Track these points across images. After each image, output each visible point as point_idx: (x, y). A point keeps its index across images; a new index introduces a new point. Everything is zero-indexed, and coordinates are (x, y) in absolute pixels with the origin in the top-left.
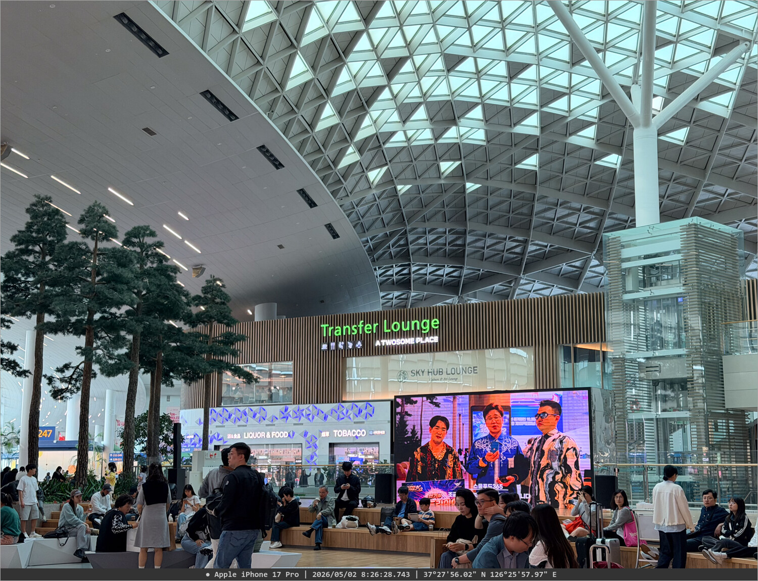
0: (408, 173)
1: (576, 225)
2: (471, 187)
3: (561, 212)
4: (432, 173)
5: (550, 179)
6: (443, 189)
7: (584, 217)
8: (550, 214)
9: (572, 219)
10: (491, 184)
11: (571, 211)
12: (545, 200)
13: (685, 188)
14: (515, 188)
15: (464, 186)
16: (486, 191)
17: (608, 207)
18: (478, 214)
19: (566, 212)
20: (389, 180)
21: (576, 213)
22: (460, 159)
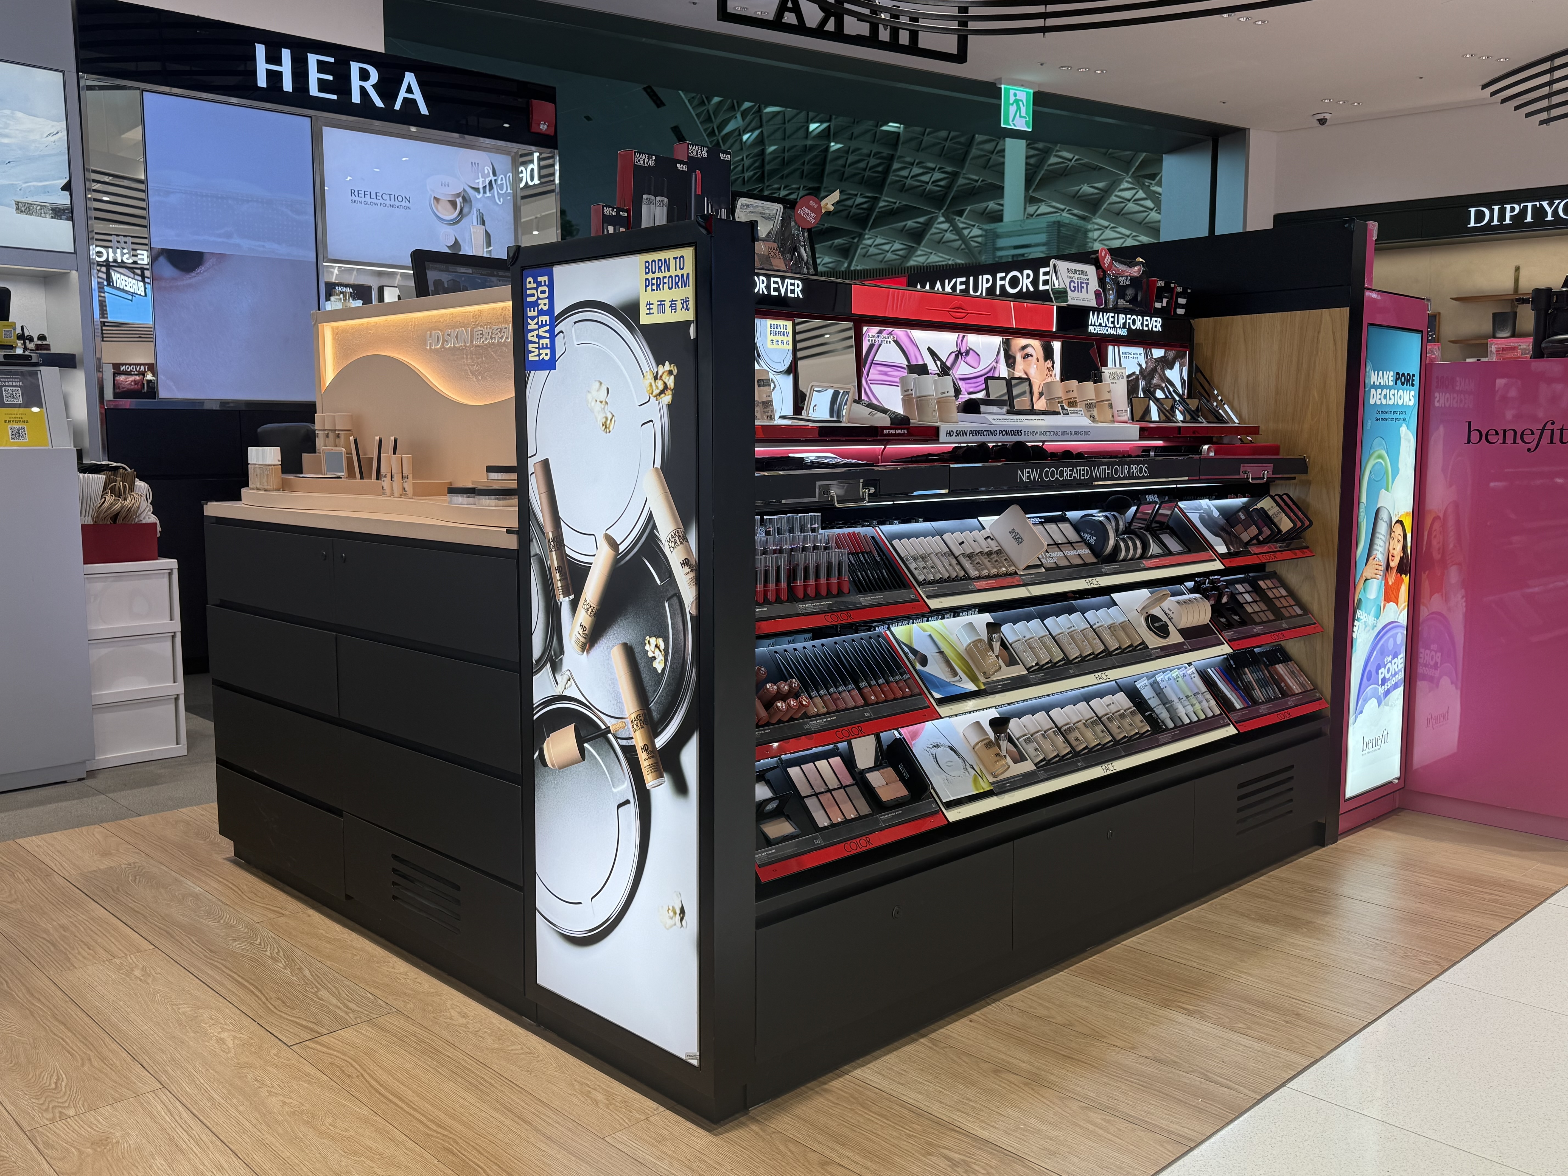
0: (779, 135)
1: (928, 183)
2: (834, 146)
3: (916, 170)
4: (801, 133)
5: (912, 139)
6: (806, 150)
7: (937, 175)
8: (904, 173)
9: (925, 178)
10: (854, 144)
11: (925, 170)
12: (903, 159)
13: (1036, 152)
14: (875, 148)
15: (828, 147)
16: (846, 152)
17: (962, 167)
18: (835, 171)
19: (921, 171)
20: (760, 141)
21: (930, 173)
22: (829, 121)
